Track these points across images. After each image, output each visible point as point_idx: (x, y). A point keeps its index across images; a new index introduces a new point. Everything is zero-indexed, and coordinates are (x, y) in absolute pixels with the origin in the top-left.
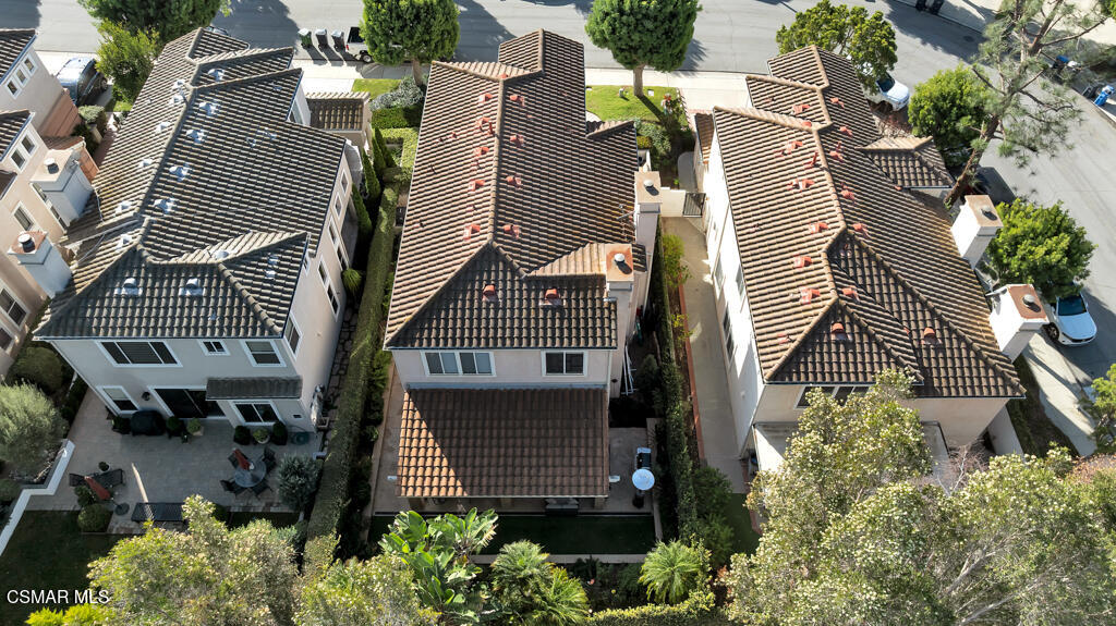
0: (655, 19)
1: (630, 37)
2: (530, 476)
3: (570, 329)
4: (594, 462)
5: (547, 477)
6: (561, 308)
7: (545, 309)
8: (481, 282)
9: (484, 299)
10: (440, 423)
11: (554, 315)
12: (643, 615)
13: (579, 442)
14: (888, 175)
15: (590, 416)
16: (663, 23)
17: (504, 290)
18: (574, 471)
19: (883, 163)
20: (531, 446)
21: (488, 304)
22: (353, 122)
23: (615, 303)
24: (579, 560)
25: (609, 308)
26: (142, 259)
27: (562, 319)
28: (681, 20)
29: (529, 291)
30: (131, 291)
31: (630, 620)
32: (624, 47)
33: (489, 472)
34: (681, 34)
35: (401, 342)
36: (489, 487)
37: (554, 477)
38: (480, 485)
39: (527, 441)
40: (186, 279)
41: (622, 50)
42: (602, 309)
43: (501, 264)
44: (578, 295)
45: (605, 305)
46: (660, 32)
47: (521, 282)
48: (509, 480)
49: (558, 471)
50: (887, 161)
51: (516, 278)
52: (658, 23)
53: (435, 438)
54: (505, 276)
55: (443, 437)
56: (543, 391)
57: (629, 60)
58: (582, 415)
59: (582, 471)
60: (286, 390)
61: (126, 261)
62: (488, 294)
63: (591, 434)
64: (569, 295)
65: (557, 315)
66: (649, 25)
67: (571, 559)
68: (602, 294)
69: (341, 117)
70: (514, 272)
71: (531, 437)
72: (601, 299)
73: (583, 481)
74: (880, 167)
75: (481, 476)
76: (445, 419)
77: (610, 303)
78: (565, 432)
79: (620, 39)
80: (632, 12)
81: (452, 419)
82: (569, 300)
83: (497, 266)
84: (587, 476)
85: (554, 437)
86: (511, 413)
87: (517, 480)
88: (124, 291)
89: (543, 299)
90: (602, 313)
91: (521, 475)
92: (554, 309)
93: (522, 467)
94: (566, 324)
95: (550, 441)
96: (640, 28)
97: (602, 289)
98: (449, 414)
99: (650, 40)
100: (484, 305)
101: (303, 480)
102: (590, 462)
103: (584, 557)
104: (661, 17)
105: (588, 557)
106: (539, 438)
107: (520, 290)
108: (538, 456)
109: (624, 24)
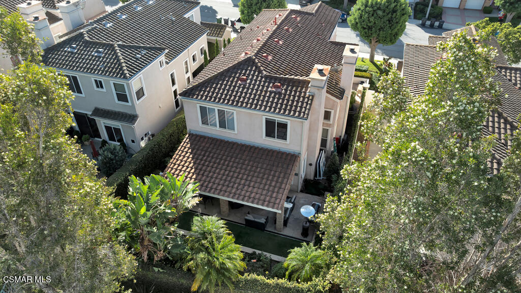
0: (384, 11)
1: (369, 20)
2: (237, 189)
3: (282, 104)
4: (279, 190)
5: (247, 191)
6: (280, 94)
7: (271, 92)
8: (240, 74)
9: (239, 82)
10: (199, 152)
11: (275, 96)
12: (277, 284)
13: (273, 178)
14: (510, 80)
15: (285, 166)
16: (388, 14)
17: (251, 80)
18: (264, 192)
19: (508, 74)
20: (244, 174)
21: (240, 85)
22: (218, 34)
23: (313, 96)
24: (254, 253)
25: (308, 98)
26: (83, 38)
27: (279, 99)
28: (398, 14)
29: (265, 82)
30: (72, 50)
31: (268, 285)
32: (365, 26)
33: (215, 181)
34: (397, 23)
35: (187, 94)
36: (211, 188)
37: (251, 192)
38: (207, 187)
39: (243, 171)
40: (98, 48)
41: (364, 28)
42: (304, 98)
43: (254, 68)
44: (292, 88)
45: (307, 96)
46: (386, 18)
47: (262, 77)
48: (224, 188)
49: (255, 190)
50: (511, 73)
51: (260, 75)
52: (385, 14)
53: (193, 158)
54: (254, 73)
55: (197, 159)
56: (262, 149)
57: (367, 35)
58: (280, 165)
59: (269, 194)
60: (128, 120)
61: (76, 38)
62: (242, 80)
63: (282, 175)
64: (287, 88)
65: (277, 96)
66: (380, 13)
67: (250, 250)
68: (306, 90)
69: (214, 31)
70: (260, 72)
71: (246, 169)
72: (305, 93)
73: (268, 198)
74: (506, 76)
75: (209, 182)
76: (202, 150)
77: (309, 96)
78: (267, 171)
79: (364, 21)
80: (372, 6)
81: (206, 151)
82: (286, 90)
83: (252, 68)
84: (271, 197)
85: (259, 173)
86: (239, 155)
87: (229, 189)
88: (69, 50)
89: (271, 87)
90: (304, 100)
91: (232, 187)
92: (276, 93)
93: (235, 183)
94: (280, 101)
95: (256, 174)
96: (375, 15)
97: (307, 88)
98: (205, 149)
99: (380, 23)
100: (238, 85)
101: (113, 157)
102: (276, 190)
103: (258, 252)
104: (387, 11)
105: (260, 252)
106: (250, 171)
107: (260, 81)
108: (246, 180)
109: (367, 13)
